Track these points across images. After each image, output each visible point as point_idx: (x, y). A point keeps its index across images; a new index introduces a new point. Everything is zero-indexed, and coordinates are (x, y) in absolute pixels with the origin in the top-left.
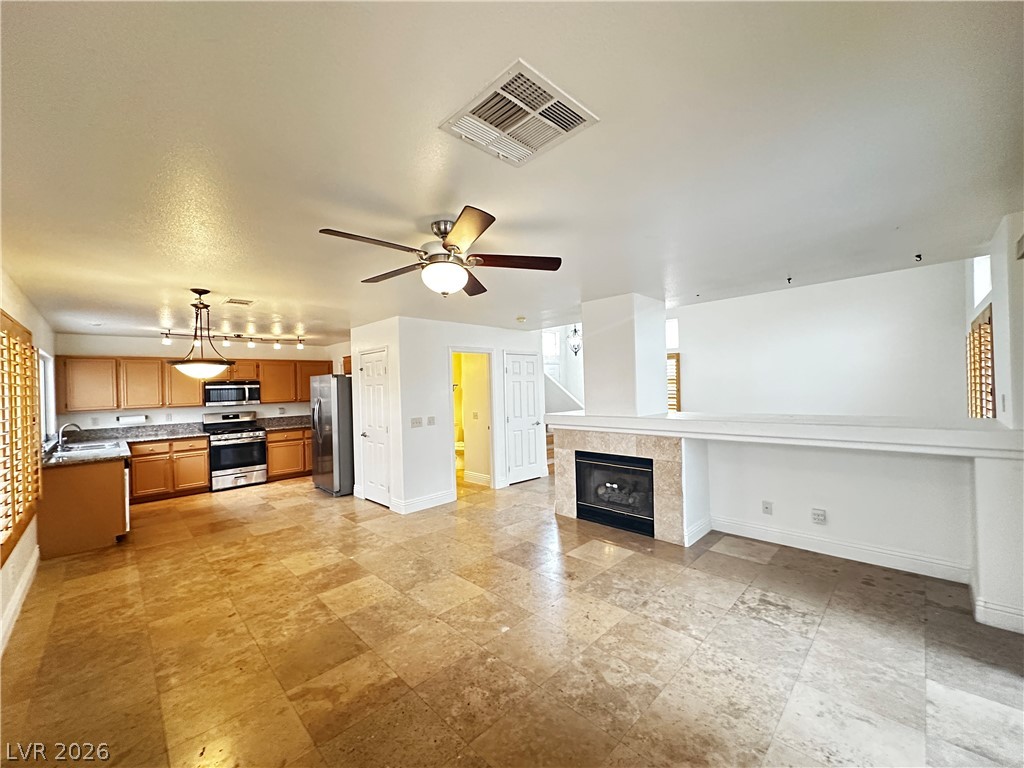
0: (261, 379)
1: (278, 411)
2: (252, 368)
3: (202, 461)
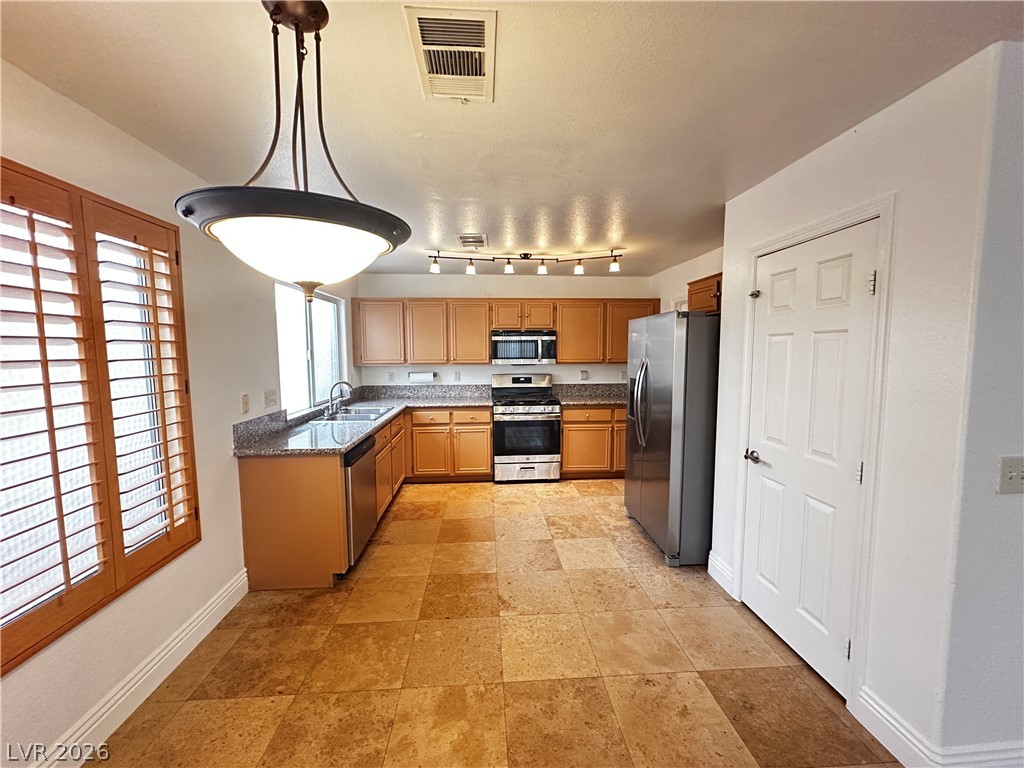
0: (558, 328)
1: (580, 375)
2: (549, 312)
3: (483, 439)
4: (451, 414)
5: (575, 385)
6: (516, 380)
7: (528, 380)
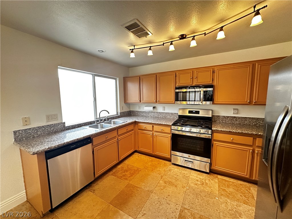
0: (215, 84)
1: (232, 111)
2: (209, 74)
3: (167, 141)
4: (153, 126)
5: (228, 117)
6: (190, 112)
7: (198, 112)
